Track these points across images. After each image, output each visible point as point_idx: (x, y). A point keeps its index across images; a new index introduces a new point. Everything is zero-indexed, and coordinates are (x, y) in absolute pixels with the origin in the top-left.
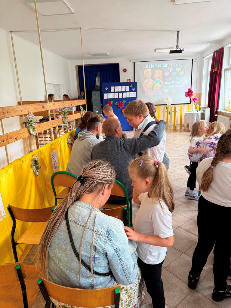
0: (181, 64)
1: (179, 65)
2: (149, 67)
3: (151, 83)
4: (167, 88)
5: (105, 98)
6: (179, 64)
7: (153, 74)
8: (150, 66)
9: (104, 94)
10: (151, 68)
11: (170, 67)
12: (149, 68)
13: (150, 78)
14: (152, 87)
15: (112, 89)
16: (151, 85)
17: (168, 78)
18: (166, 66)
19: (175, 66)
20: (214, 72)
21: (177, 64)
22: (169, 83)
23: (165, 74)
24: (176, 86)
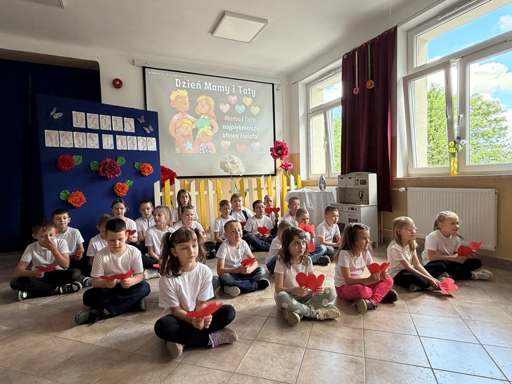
0: (252, 90)
1: (248, 91)
2: (182, 84)
3: (191, 123)
4: (227, 139)
5: (48, 144)
6: (249, 89)
7: (194, 104)
8: (186, 85)
9: (46, 131)
10: (187, 89)
12: (184, 89)
13: (187, 112)
14: (191, 132)
15: (78, 118)
16: (190, 129)
17: (228, 116)
18: (222, 90)
19: (240, 92)
20: (358, 94)
21: (244, 89)
22: (231, 128)
23: (221, 107)
24: (245, 137)
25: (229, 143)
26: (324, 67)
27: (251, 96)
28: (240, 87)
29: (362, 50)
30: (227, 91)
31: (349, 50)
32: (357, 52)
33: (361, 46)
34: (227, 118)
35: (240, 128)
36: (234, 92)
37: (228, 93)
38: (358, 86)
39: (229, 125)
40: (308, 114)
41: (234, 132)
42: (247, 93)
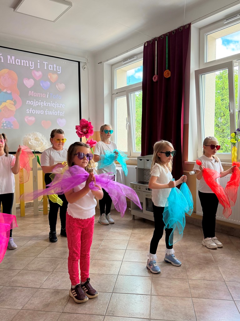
0: (58, 67)
1: (53, 67)
4: (31, 115)
6: (55, 66)
11: (36, 69)
17: (33, 92)
18: (26, 64)
19: (45, 68)
20: (157, 81)
21: (50, 65)
22: (35, 103)
23: (25, 82)
24: (50, 113)
25: (33, 119)
26: (127, 51)
27: (56, 72)
28: (45, 63)
29: (161, 40)
30: (31, 66)
31: (149, 39)
32: (156, 42)
33: (160, 37)
34: (31, 93)
35: (44, 104)
36: (39, 67)
37: (33, 68)
38: (157, 74)
39: (34, 101)
40: (112, 94)
41: (38, 108)
42: (52, 69)
